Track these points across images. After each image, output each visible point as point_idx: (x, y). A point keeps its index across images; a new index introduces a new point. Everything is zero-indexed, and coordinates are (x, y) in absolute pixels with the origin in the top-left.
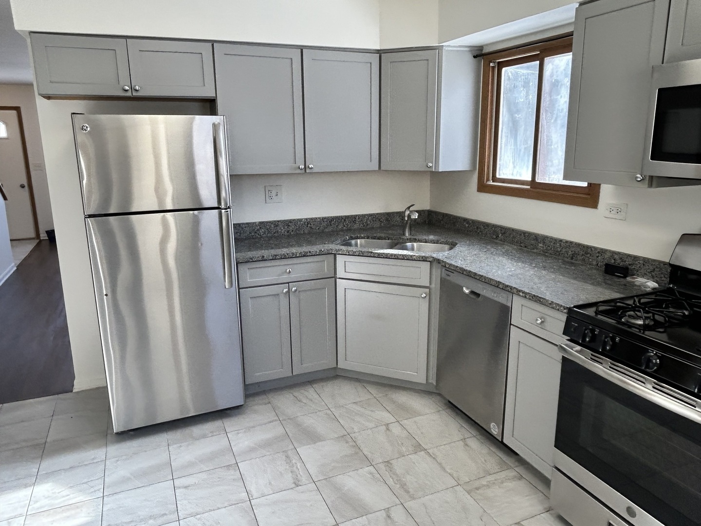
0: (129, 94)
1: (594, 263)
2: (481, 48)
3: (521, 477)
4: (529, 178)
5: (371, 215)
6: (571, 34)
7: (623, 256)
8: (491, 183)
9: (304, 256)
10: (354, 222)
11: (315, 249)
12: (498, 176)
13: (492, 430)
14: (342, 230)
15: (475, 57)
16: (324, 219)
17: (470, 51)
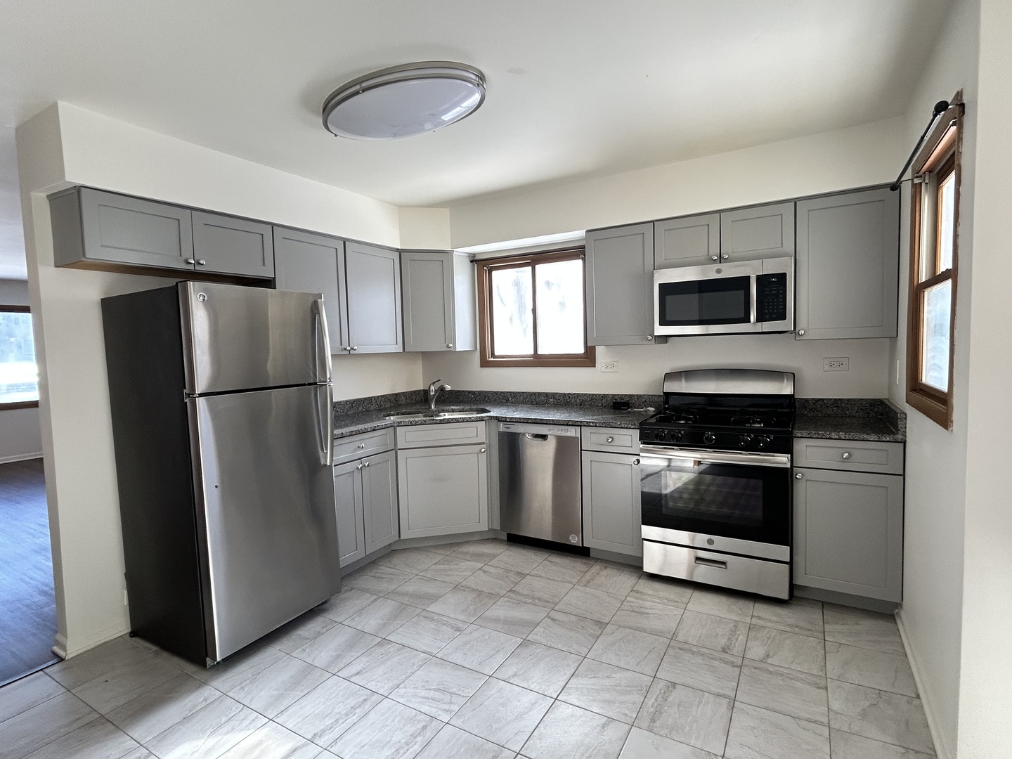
0: (191, 268)
1: (600, 405)
2: (474, 255)
3: (606, 568)
4: (532, 353)
5: (383, 396)
6: (583, 247)
7: (621, 396)
8: (492, 359)
9: (374, 430)
10: (371, 403)
11: (380, 423)
12: (496, 354)
13: (572, 541)
14: (362, 412)
15: (471, 262)
16: (347, 401)
17: (469, 256)
